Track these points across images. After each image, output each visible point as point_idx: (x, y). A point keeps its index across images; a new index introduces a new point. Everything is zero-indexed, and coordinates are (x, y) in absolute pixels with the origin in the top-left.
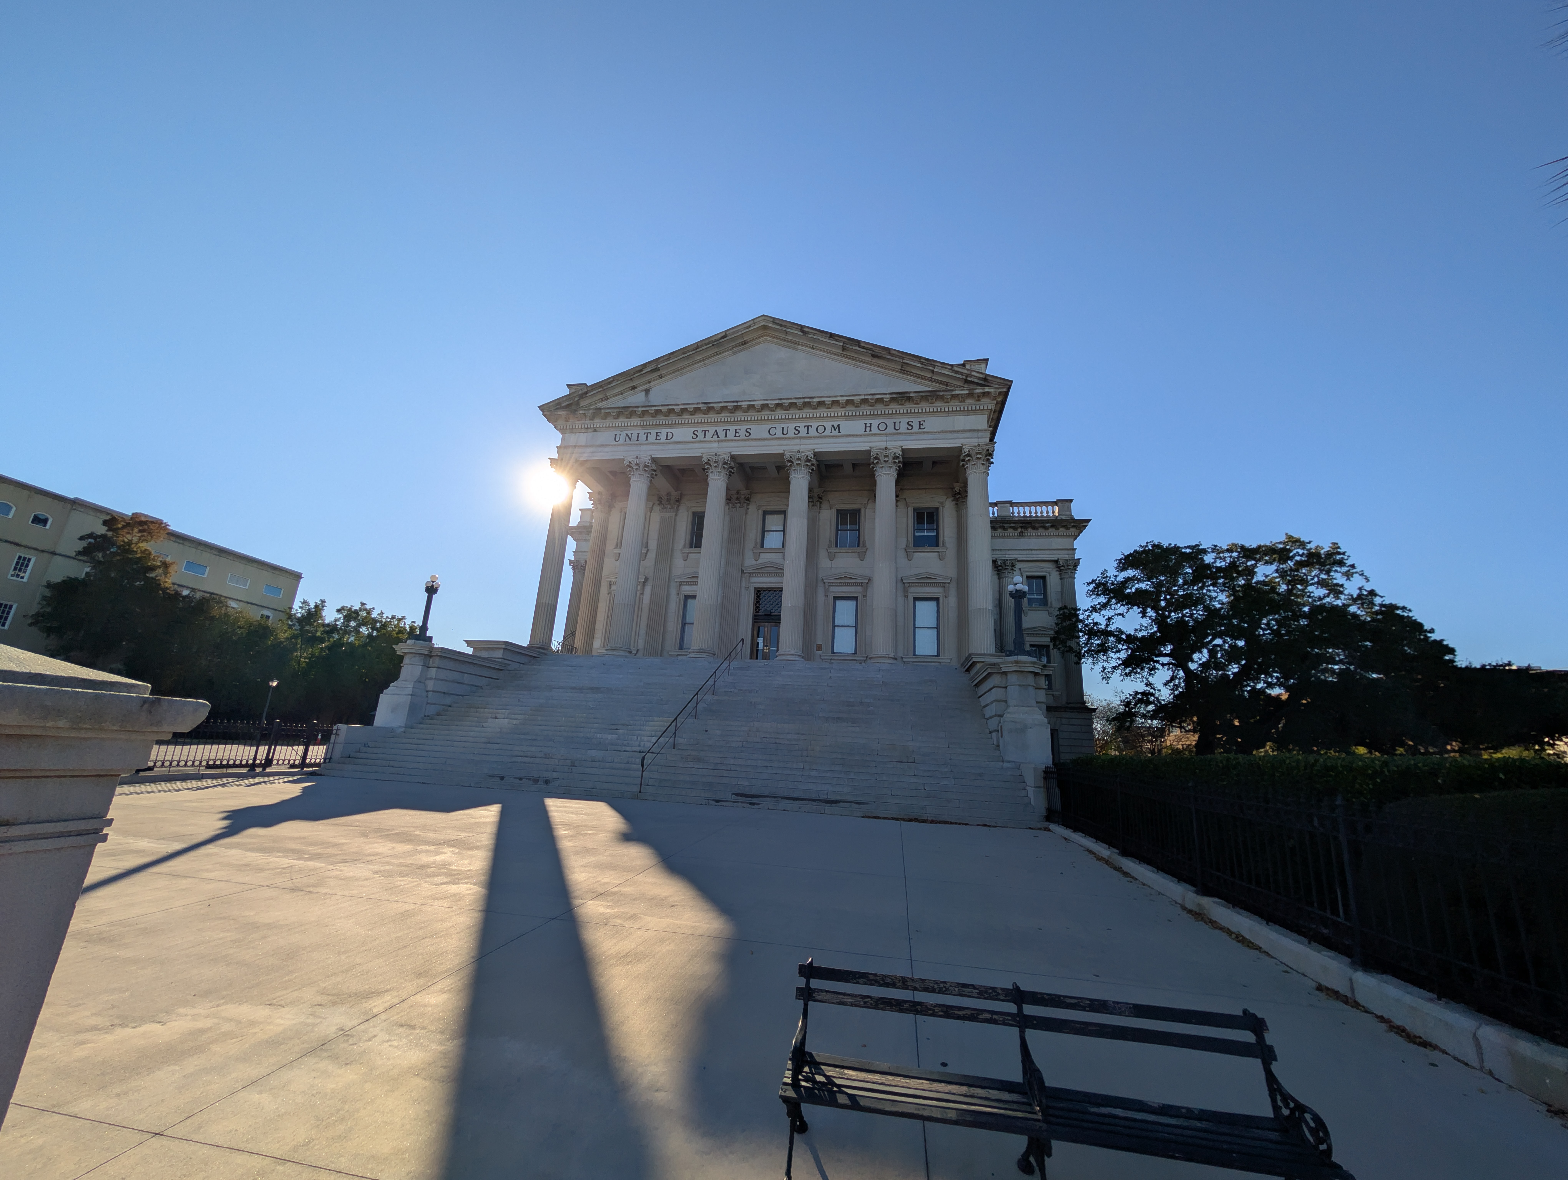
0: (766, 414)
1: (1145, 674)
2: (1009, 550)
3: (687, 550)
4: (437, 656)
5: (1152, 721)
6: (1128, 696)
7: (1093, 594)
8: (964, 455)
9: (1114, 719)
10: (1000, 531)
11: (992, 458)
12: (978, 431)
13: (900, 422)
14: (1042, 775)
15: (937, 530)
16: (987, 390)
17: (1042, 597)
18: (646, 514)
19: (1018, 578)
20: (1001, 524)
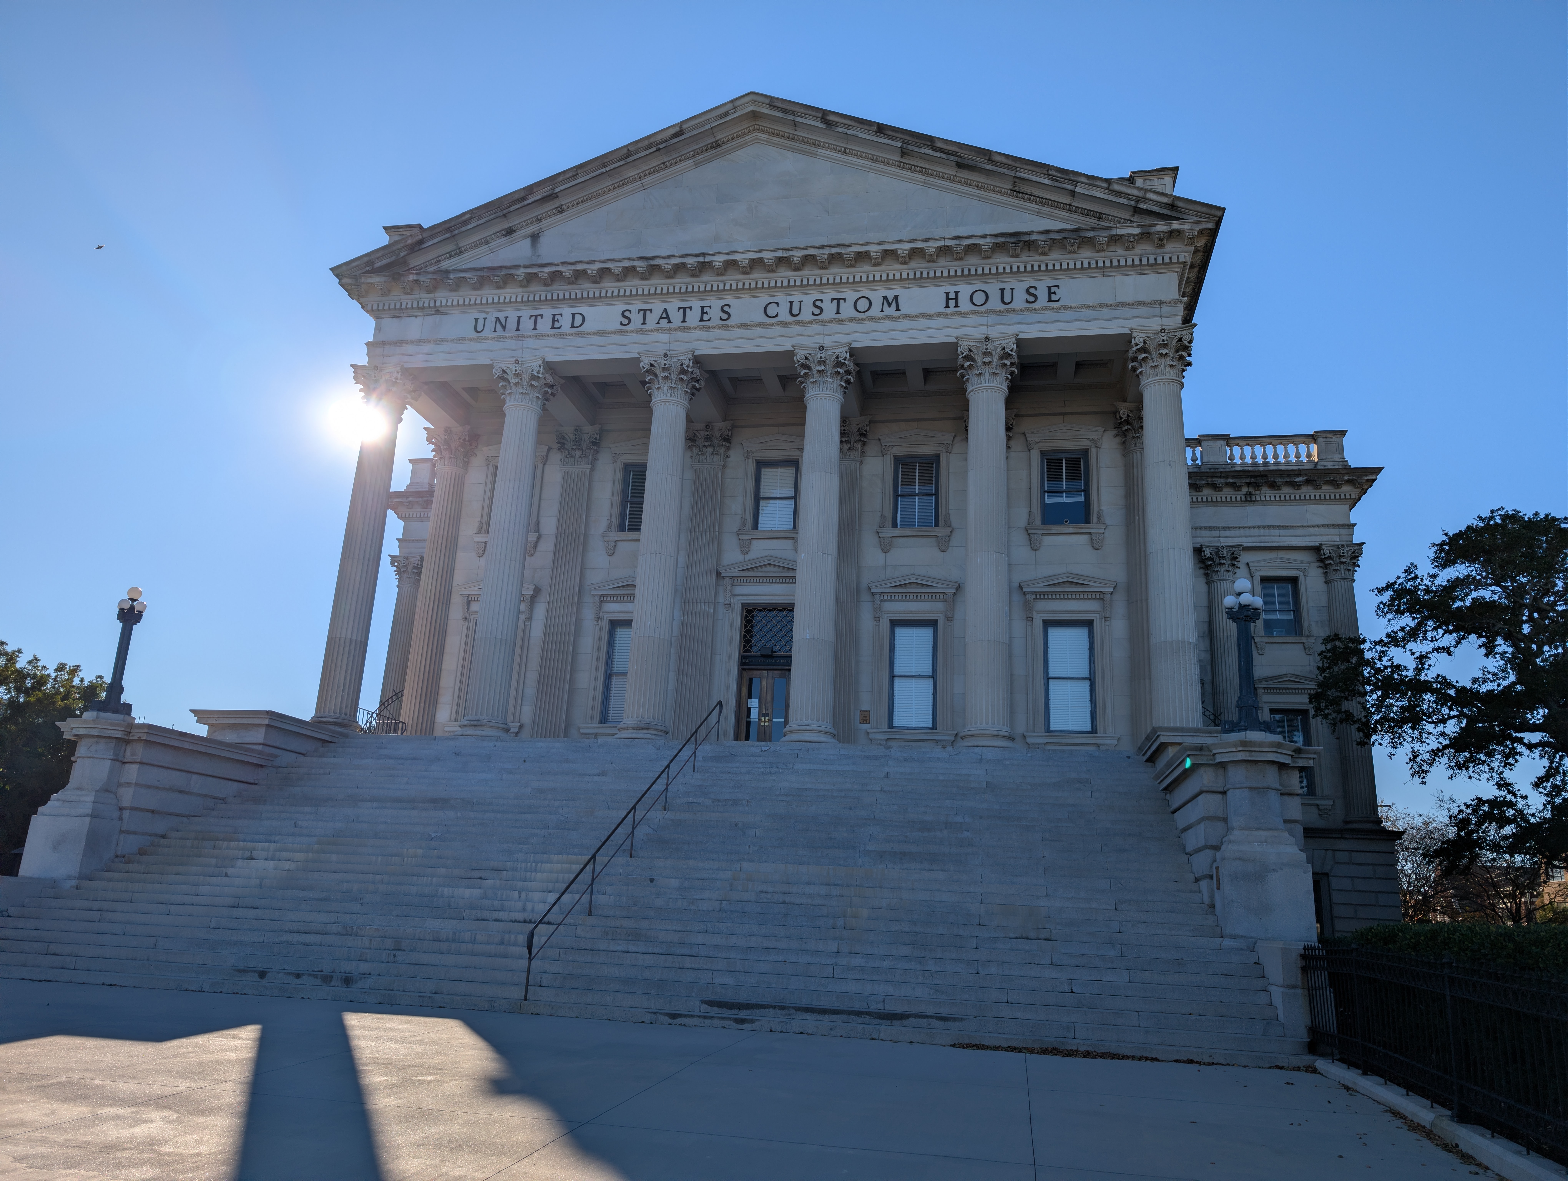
0: (758, 277)
1: (1495, 764)
2: (1225, 528)
3: (614, 536)
4: (140, 740)
5: (1512, 856)
6: (1463, 808)
7: (1389, 611)
8: (1135, 349)
9: (1437, 853)
10: (1207, 492)
11: (1190, 355)
12: (1161, 303)
13: (1012, 289)
14: (1300, 963)
15: (1087, 491)
16: (1176, 225)
17: (1292, 617)
18: (535, 468)
19: (1243, 583)
20: (1210, 480)
